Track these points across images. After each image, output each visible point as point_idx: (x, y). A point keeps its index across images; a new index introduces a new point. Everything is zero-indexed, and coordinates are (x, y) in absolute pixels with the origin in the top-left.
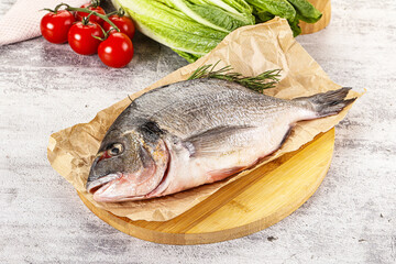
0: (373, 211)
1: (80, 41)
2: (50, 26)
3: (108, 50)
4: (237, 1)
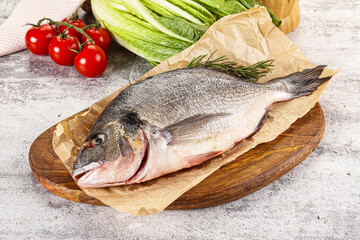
0: (312, 213)
1: (59, 53)
2: (33, 40)
3: (83, 61)
4: (200, 11)
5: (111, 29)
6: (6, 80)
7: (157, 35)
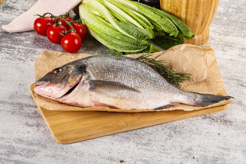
0: (190, 154)
1: (53, 35)
2: (39, 25)
3: (66, 42)
4: (145, 22)
5: (88, 25)
6: (17, 47)
7: (115, 32)
